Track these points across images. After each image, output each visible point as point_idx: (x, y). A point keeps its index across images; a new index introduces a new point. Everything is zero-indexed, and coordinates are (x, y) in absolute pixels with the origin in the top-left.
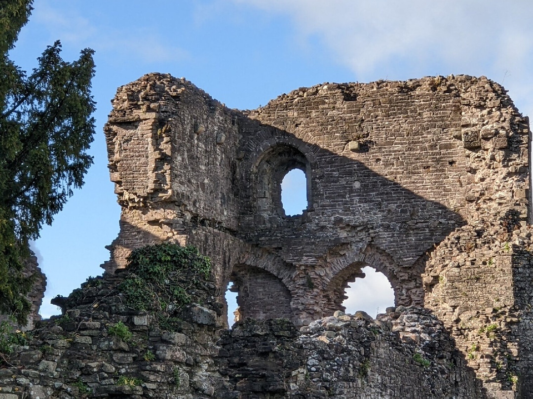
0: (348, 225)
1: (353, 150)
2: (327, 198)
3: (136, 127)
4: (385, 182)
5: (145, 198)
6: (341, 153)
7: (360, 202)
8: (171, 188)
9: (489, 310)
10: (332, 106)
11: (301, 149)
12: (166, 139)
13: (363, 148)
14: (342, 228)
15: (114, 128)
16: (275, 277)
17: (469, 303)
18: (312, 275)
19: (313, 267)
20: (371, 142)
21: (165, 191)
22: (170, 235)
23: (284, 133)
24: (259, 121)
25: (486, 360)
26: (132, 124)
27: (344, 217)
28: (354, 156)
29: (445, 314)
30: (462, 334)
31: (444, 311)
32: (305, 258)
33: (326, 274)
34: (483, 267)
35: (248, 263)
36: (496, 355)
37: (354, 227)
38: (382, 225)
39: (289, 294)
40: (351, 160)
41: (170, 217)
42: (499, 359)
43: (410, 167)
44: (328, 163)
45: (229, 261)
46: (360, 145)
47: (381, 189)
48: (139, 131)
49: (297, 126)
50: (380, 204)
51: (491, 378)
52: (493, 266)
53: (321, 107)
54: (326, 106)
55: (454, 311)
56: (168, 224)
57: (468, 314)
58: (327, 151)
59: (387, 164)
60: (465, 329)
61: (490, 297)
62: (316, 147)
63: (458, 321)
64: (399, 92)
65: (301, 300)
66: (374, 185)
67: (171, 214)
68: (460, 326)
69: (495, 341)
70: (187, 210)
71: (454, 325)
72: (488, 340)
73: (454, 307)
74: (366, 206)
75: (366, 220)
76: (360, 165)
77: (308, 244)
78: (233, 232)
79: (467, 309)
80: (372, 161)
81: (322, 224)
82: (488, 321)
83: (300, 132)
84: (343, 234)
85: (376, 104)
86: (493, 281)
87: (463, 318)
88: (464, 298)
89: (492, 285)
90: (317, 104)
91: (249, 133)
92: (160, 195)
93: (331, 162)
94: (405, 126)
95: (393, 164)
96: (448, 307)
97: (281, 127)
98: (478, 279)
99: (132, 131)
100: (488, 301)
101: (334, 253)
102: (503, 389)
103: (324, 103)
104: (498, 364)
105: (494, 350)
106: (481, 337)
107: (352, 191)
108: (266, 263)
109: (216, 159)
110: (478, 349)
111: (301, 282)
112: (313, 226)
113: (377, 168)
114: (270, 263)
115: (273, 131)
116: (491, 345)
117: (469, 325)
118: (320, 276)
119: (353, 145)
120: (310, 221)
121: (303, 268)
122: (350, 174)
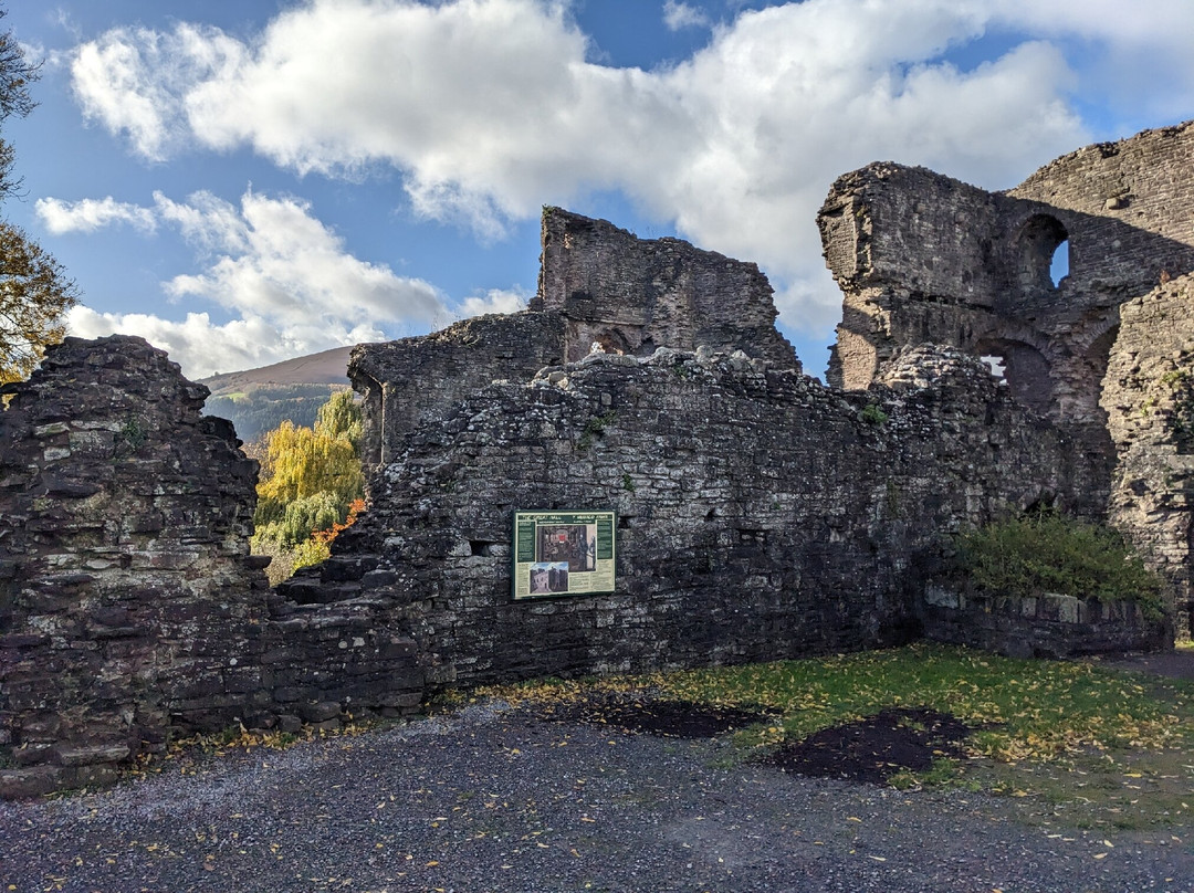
0: (1108, 288)
1: (1113, 208)
2: (1085, 262)
3: (842, 213)
4: (1149, 237)
5: (853, 280)
6: (1098, 213)
7: (1120, 262)
8: (872, 266)
9: (1177, 353)
10: (1089, 167)
11: (1058, 217)
12: (868, 220)
13: (1123, 204)
14: (1100, 291)
15: (825, 218)
16: (1035, 349)
17: (1152, 347)
18: (1069, 343)
19: (1069, 334)
20: (1132, 196)
21: (868, 270)
22: (877, 312)
23: (1040, 204)
24: (1015, 198)
25: (1161, 416)
26: (838, 211)
27: (1102, 280)
28: (1113, 214)
29: (1124, 364)
30: (1139, 386)
31: (1123, 360)
32: (1058, 326)
33: (1085, 340)
34: (1172, 300)
35: (1007, 337)
36: (1179, 410)
37: (1115, 288)
38: (1144, 282)
39: (1049, 364)
40: (1110, 219)
41: (876, 295)
42: (1183, 414)
43: (1178, 215)
44: (1086, 226)
45: (970, 336)
46: (1119, 201)
47: (1144, 244)
48: (845, 217)
49: (1053, 194)
50: (1142, 260)
51: (1164, 440)
52: (1185, 296)
53: (1078, 170)
54: (1083, 168)
55: (1134, 359)
56: (874, 302)
57: (1151, 360)
58: (1084, 214)
59: (1150, 216)
60: (1143, 380)
61: (1180, 337)
62: (1071, 212)
63: (1136, 370)
64: (1165, 136)
65: (1060, 369)
66: (1136, 240)
67: (877, 292)
68: (1138, 375)
69: (1180, 392)
70: (902, 288)
71: (1131, 376)
72: (1169, 392)
73: (1135, 354)
74: (1127, 264)
75: (1126, 279)
76: (1119, 222)
77: (1062, 312)
78: (988, 309)
79: (1149, 355)
80: (1134, 216)
81: (1079, 289)
82: (1175, 368)
83: (1055, 201)
84: (1103, 298)
85: (1138, 154)
86: (1185, 316)
87: (1144, 366)
88: (1146, 341)
89: (1182, 322)
90: (1074, 167)
91: (1006, 211)
92: (865, 274)
93: (1089, 224)
94: (1171, 171)
95: (1158, 215)
96: (1127, 355)
97: (1036, 199)
98: (1164, 316)
99: (839, 218)
100: (1177, 342)
101: (1093, 319)
102: (1179, 452)
103: (1081, 165)
104: (1180, 421)
105: (1176, 403)
106: (1161, 389)
107: (1111, 251)
108: (1024, 336)
109: (954, 238)
110: (1155, 404)
111: (1057, 351)
112: (1070, 294)
113: (1137, 222)
114: (1028, 336)
115: (1029, 203)
116: (1174, 396)
117: (1149, 374)
118: (1077, 343)
119: (1112, 202)
120: (1067, 289)
121: (1057, 336)
122: (1109, 233)
